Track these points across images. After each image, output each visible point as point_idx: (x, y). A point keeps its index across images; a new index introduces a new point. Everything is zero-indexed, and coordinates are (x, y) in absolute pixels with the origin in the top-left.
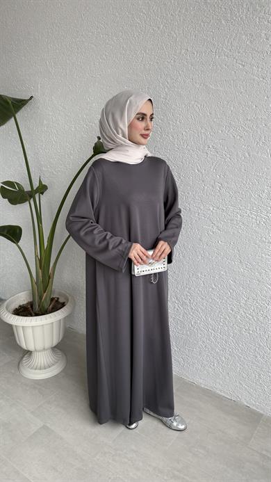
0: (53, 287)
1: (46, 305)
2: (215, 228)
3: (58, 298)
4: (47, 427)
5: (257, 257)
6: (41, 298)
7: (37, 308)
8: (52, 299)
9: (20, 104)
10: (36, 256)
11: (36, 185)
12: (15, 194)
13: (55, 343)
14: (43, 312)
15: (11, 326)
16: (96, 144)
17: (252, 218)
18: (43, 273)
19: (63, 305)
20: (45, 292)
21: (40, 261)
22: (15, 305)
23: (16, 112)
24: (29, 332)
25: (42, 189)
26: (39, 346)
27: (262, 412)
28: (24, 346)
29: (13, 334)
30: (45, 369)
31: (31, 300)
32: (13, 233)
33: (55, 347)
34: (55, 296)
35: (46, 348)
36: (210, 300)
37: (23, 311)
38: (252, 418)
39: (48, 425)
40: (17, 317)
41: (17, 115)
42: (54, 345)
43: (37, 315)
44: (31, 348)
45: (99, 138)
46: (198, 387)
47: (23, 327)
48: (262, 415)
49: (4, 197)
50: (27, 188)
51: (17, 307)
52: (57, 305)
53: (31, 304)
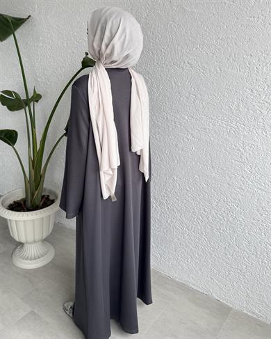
0: (44, 186)
1: (38, 201)
2: (190, 135)
3: (48, 196)
4: (35, 313)
5: (227, 163)
6: (33, 195)
7: (29, 204)
8: (43, 197)
9: (19, 22)
10: (30, 158)
11: (31, 94)
12: (13, 102)
13: (45, 235)
14: (35, 208)
15: (5, 220)
16: (84, 59)
17: (223, 127)
18: (35, 173)
19: (53, 202)
20: (36, 190)
21: (33, 162)
22: (10, 201)
23: (15, 30)
24: (21, 225)
25: (37, 97)
26: (30, 239)
27: (231, 306)
28: (16, 238)
29: (7, 228)
30: (35, 259)
31: (24, 197)
32: (9, 137)
33: (45, 240)
34: (46, 193)
35: (37, 240)
36: (185, 201)
37: (17, 207)
38: (222, 311)
39: (36, 311)
40: (11, 212)
41: (16, 33)
42: (44, 238)
43: (29, 210)
44: (23, 240)
45: (87, 54)
46: (173, 280)
47: (16, 221)
48: (231, 308)
49: (3, 104)
50: (23, 97)
51: (12, 203)
52: (47, 202)
53: (25, 200)
